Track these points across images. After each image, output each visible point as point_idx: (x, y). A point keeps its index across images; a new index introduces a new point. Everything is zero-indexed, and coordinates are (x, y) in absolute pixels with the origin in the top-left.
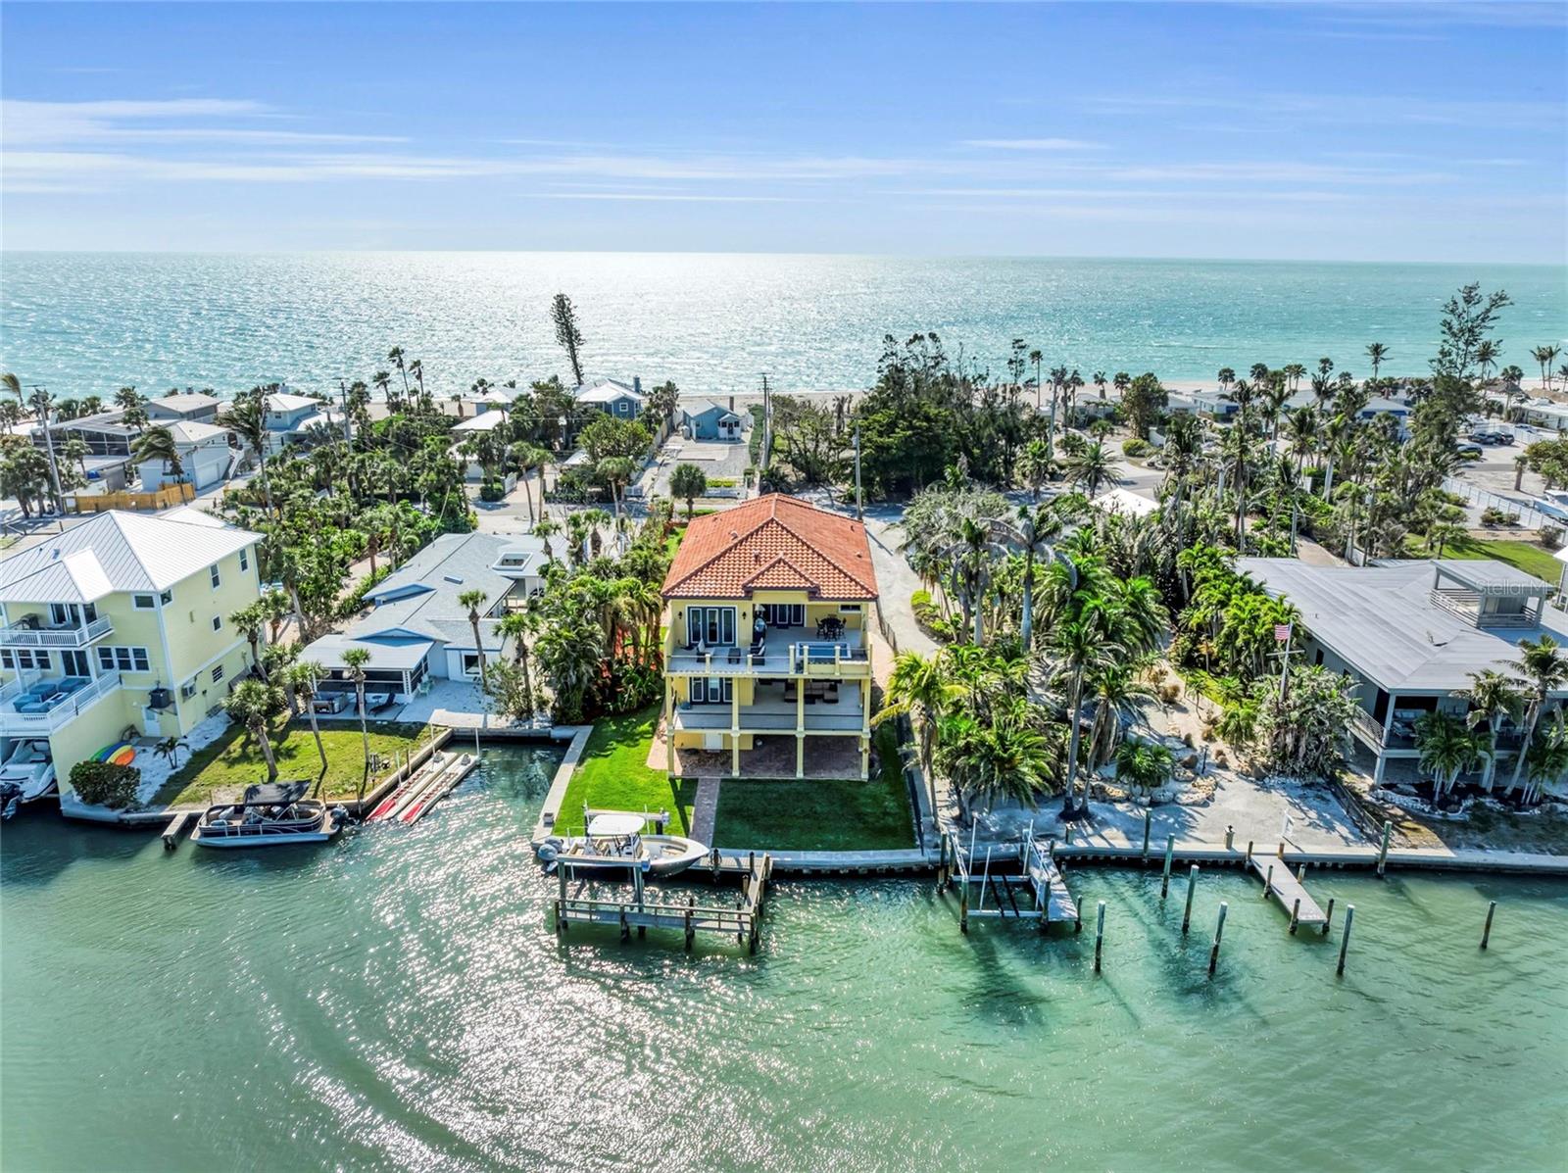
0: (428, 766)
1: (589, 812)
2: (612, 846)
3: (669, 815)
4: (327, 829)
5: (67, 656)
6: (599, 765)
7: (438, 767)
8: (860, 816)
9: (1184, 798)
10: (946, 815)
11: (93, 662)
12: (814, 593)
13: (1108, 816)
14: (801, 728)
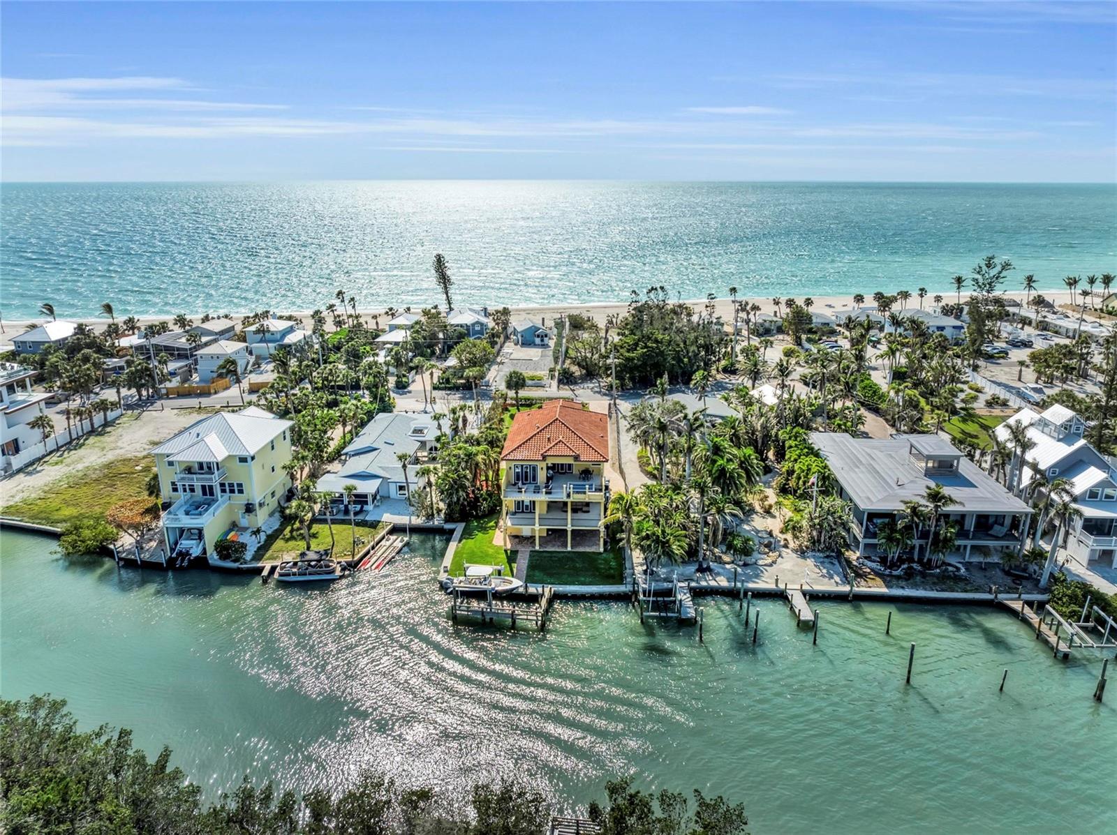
0: (383, 543)
1: (466, 565)
2: (477, 581)
3: (504, 567)
4: (338, 573)
5: (203, 487)
6: (469, 543)
7: (388, 543)
8: (598, 569)
9: (760, 562)
10: (639, 570)
11: (217, 490)
12: (577, 458)
13: (721, 571)
14: (569, 526)
